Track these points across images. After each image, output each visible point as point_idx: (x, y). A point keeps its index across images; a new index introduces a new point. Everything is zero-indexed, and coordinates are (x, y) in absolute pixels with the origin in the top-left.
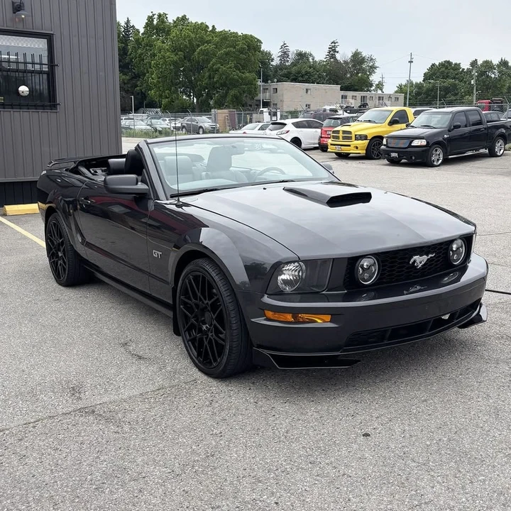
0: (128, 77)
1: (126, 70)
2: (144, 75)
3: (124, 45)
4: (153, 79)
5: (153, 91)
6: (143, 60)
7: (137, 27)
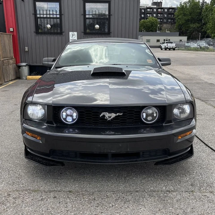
0: (200, 25)
1: (199, 22)
2: (207, 24)
3: (200, 11)
4: (210, 25)
5: (209, 31)
6: (207, 17)
7: (207, 2)
